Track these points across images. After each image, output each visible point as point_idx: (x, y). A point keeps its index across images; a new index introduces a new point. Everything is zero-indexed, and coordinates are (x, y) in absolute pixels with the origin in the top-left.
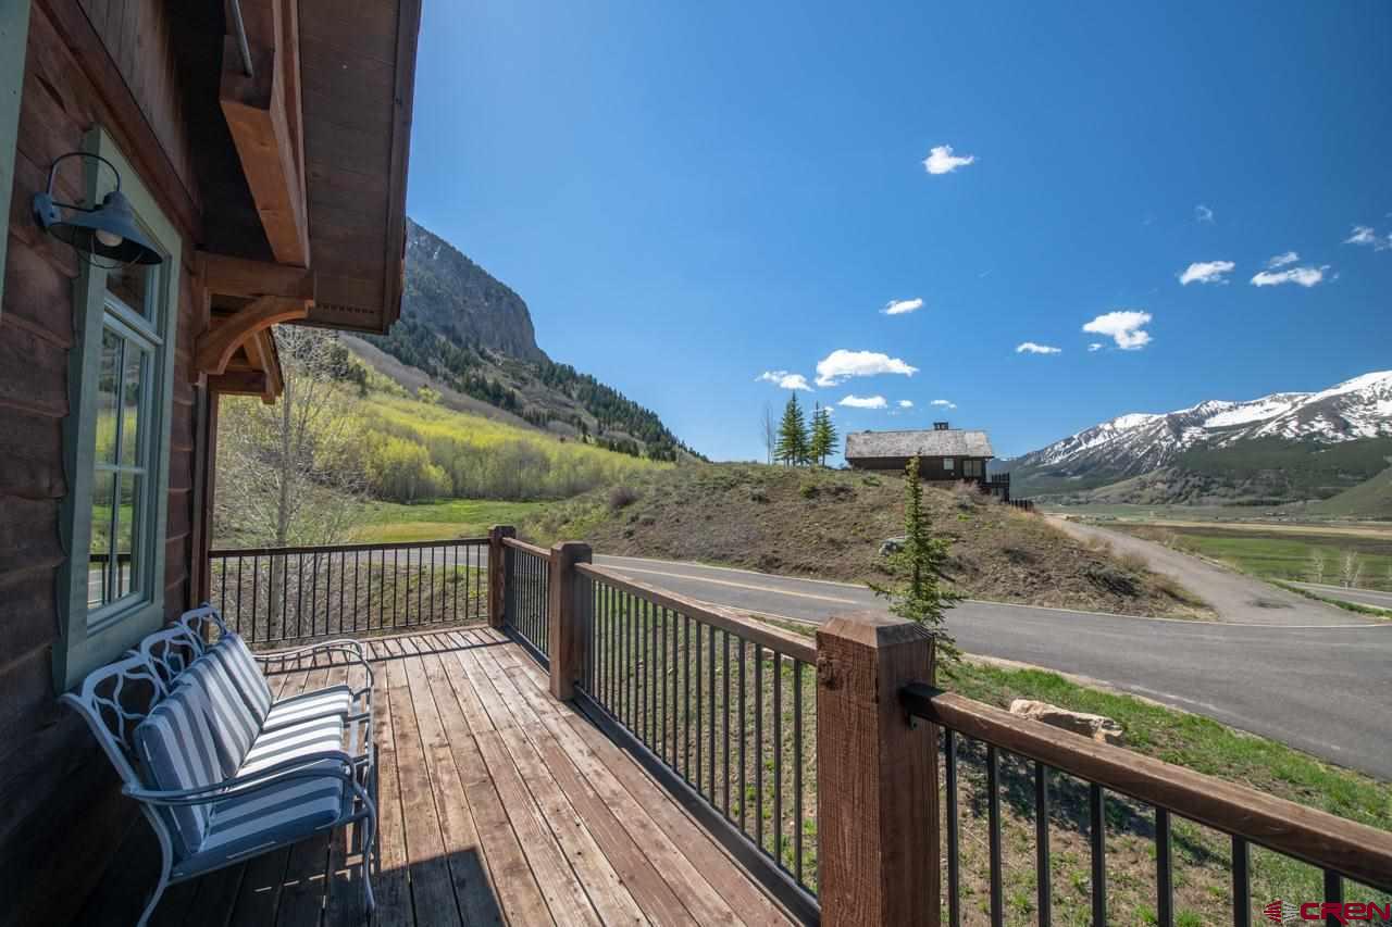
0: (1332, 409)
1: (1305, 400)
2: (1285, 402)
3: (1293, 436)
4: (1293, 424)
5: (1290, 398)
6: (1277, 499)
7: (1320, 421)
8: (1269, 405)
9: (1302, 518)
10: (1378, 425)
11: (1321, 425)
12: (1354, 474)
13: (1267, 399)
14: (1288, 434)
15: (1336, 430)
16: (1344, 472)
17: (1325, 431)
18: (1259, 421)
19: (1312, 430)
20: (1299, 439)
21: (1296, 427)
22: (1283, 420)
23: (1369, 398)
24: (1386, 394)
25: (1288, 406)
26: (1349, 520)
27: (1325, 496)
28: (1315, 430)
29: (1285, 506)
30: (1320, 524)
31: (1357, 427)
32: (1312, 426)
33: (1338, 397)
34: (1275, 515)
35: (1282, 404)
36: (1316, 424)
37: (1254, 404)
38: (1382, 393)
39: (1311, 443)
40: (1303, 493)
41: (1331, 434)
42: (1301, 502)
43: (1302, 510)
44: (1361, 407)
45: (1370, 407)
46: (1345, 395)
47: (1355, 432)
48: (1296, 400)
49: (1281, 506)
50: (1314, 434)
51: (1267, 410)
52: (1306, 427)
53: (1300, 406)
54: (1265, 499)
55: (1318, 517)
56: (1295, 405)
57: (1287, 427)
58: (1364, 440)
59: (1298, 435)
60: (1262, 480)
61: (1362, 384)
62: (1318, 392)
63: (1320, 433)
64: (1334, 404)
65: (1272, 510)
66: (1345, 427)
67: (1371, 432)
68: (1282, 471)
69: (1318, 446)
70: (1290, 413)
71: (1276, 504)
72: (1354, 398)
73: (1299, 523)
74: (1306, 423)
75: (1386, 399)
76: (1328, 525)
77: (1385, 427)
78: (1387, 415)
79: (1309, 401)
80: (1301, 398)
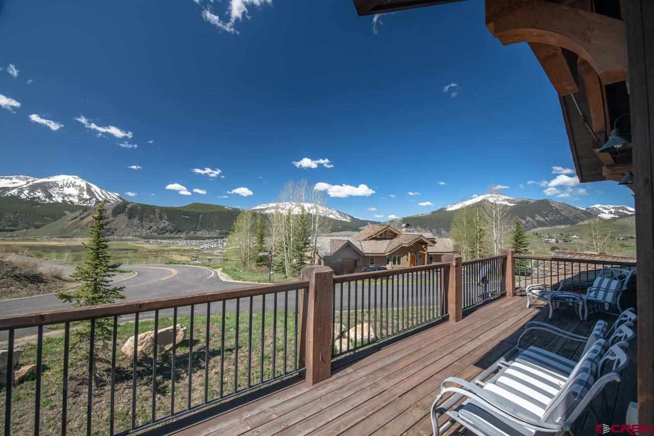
0: (45, 188)
1: (33, 181)
2: (23, 180)
3: (25, 197)
4: (26, 192)
5: (26, 179)
6: (13, 228)
7: (39, 192)
8: (15, 180)
9: (25, 238)
10: (63, 198)
11: (40, 194)
12: (51, 218)
13: (14, 177)
14: (23, 196)
15: (45, 197)
16: (47, 216)
17: (41, 197)
18: (8, 188)
19: (35, 196)
20: (28, 199)
21: (27, 193)
22: (21, 189)
23: (61, 186)
24: (68, 185)
25: (25, 182)
26: (47, 238)
27: (37, 227)
28: (37, 196)
29: (17, 232)
30: (34, 240)
31: (55, 197)
32: (35, 194)
33: (49, 183)
34: (11, 236)
35: (21, 181)
36: (37, 193)
37: (6, 179)
38: (67, 184)
39: (33, 202)
40: (27, 226)
41: (43, 199)
42: (26, 230)
43: (25, 234)
44: (58, 189)
45: (61, 189)
46: (52, 182)
47: (54, 199)
48: (29, 180)
49: (14, 232)
50: (36, 198)
51: (13, 183)
52: (32, 194)
53: (31, 184)
54: (6, 228)
55: (33, 237)
56: (28, 183)
57: (23, 193)
58: (57, 203)
59: (28, 198)
60: (6, 218)
61: (60, 179)
62: (40, 178)
63: (39, 198)
64: (47, 186)
65: (9, 234)
66: (50, 196)
67: (60, 200)
68: (17, 214)
69: (37, 203)
70: (25, 186)
71: (12, 231)
72: (55, 184)
73: (24, 240)
74: (33, 192)
75: (68, 187)
76: (37, 241)
77: (66, 199)
78: (67, 193)
79: (35, 182)
80: (32, 180)
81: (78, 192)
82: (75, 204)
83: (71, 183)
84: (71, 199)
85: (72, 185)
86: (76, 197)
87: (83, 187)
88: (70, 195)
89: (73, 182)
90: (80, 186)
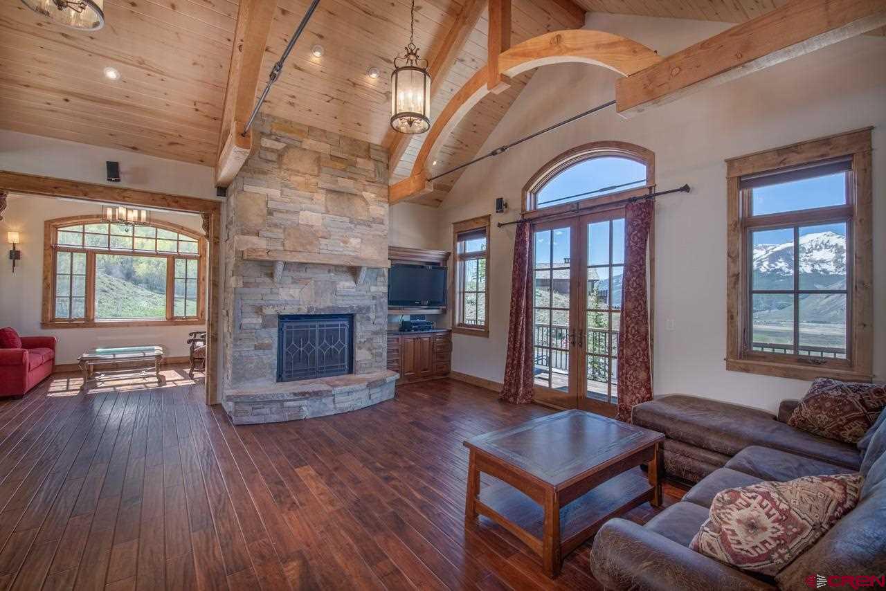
1: (773, 249)
2: (762, 250)
3: (766, 270)
4: (766, 264)
5: (765, 247)
7: (781, 262)
9: (767, 321)
10: (813, 266)
11: (781, 264)
14: (763, 270)
15: (789, 268)
17: (783, 268)
19: (776, 267)
20: (769, 273)
21: (768, 265)
22: (760, 260)
23: (809, 249)
24: (818, 247)
25: (764, 252)
27: (781, 307)
28: (778, 267)
29: (758, 313)
30: (777, 324)
31: (802, 267)
32: (776, 265)
35: (760, 251)
36: (779, 264)
38: (816, 246)
39: (775, 275)
40: (768, 306)
41: (787, 270)
42: (767, 311)
43: (768, 316)
44: (804, 254)
45: (809, 255)
47: (801, 269)
48: (768, 249)
50: (776, 270)
52: (773, 265)
53: (770, 253)
55: (777, 320)
56: (767, 252)
57: (762, 265)
58: (805, 274)
59: (768, 270)
61: (808, 240)
62: (781, 244)
63: (781, 269)
64: (789, 252)
67: (809, 270)
69: (780, 277)
70: (764, 257)
72: (801, 249)
73: (766, 324)
74: (773, 263)
75: (818, 250)
76: (782, 325)
77: (817, 267)
78: (818, 259)
79: (775, 250)
80: (771, 247)
81: (834, 255)
82: (831, 273)
83: (822, 243)
84: (825, 266)
85: (824, 247)
86: (832, 263)
87: (842, 247)
88: (823, 261)
89: (825, 242)
90: (836, 245)
